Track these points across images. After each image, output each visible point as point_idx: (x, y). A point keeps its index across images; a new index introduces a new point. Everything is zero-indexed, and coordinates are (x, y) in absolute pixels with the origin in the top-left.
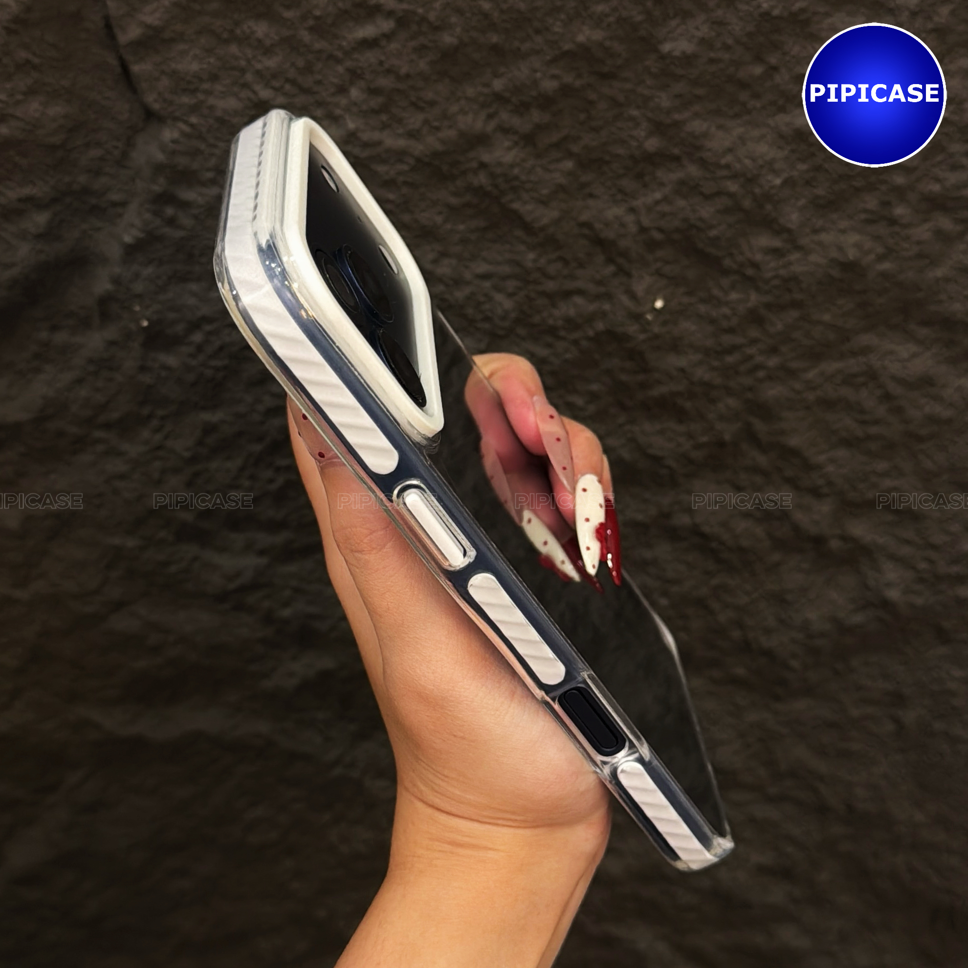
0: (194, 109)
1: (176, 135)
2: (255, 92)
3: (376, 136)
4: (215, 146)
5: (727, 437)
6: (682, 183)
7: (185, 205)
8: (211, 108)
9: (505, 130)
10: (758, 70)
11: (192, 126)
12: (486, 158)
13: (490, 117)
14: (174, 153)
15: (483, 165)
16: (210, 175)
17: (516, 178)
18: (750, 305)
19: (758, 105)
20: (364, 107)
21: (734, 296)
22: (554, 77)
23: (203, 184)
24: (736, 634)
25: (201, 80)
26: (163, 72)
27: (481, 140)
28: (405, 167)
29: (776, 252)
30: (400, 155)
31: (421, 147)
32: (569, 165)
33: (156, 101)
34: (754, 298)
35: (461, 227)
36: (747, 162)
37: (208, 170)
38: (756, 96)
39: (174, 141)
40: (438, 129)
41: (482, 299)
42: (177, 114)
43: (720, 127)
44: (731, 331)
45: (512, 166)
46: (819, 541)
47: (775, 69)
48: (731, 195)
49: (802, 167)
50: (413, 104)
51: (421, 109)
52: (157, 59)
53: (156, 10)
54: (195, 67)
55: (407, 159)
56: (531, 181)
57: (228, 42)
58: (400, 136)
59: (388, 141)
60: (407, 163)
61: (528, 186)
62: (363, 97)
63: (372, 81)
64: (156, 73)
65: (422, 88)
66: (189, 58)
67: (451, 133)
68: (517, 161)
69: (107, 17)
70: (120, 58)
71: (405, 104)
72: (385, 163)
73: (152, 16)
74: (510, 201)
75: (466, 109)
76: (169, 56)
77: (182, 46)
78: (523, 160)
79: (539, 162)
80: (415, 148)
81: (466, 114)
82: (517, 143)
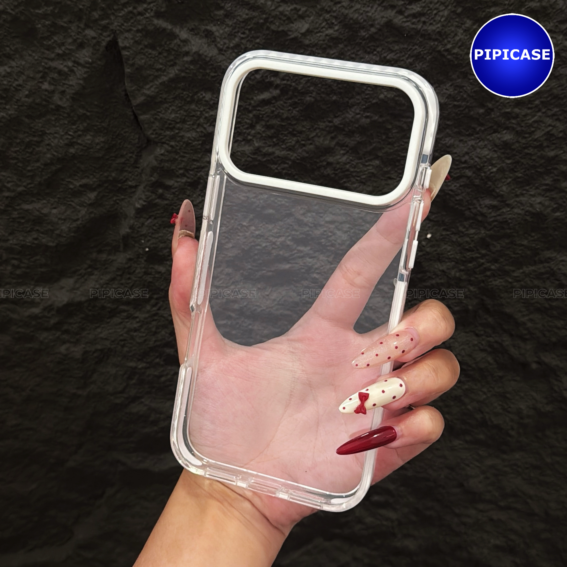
0: (173, 138)
1: (163, 151)
2: (205, 128)
3: (271, 150)
4: (184, 157)
7: (167, 188)
8: (182, 137)
9: (342, 145)
11: (172, 146)
12: (331, 159)
13: (333, 138)
14: (162, 161)
15: (329, 164)
16: (181, 172)
17: (348, 170)
18: (481, 236)
19: (483, 129)
20: (264, 135)
21: (472, 231)
22: (367, 117)
23: (178, 177)
25: (177, 123)
26: (156, 119)
27: (328, 151)
29: (495, 208)
30: (284, 160)
31: (295, 155)
32: (377, 162)
33: (152, 134)
34: (483, 232)
36: (477, 159)
37: (180, 169)
38: (481, 124)
39: (162, 155)
40: (304, 145)
42: (163, 140)
43: (461, 141)
44: (471, 250)
45: (345, 164)
48: (468, 178)
49: (509, 162)
50: (290, 133)
51: (294, 135)
52: (153, 112)
53: (152, 86)
54: (173, 116)
55: (287, 162)
56: (356, 171)
57: (190, 103)
58: (283, 149)
59: (277, 153)
60: (288, 164)
61: (354, 174)
62: (263, 130)
63: (268, 121)
64: (152, 120)
65: (295, 124)
66: (169, 111)
67: (312, 147)
68: (348, 161)
69: (125, 90)
70: (133, 111)
71: (286, 133)
72: (276, 164)
73: (150, 90)
74: (345, 182)
75: (319, 134)
76: (159, 110)
77: (166, 105)
78: (351, 160)
79: (360, 161)
80: (292, 156)
81: (319, 137)
82: (348, 152)
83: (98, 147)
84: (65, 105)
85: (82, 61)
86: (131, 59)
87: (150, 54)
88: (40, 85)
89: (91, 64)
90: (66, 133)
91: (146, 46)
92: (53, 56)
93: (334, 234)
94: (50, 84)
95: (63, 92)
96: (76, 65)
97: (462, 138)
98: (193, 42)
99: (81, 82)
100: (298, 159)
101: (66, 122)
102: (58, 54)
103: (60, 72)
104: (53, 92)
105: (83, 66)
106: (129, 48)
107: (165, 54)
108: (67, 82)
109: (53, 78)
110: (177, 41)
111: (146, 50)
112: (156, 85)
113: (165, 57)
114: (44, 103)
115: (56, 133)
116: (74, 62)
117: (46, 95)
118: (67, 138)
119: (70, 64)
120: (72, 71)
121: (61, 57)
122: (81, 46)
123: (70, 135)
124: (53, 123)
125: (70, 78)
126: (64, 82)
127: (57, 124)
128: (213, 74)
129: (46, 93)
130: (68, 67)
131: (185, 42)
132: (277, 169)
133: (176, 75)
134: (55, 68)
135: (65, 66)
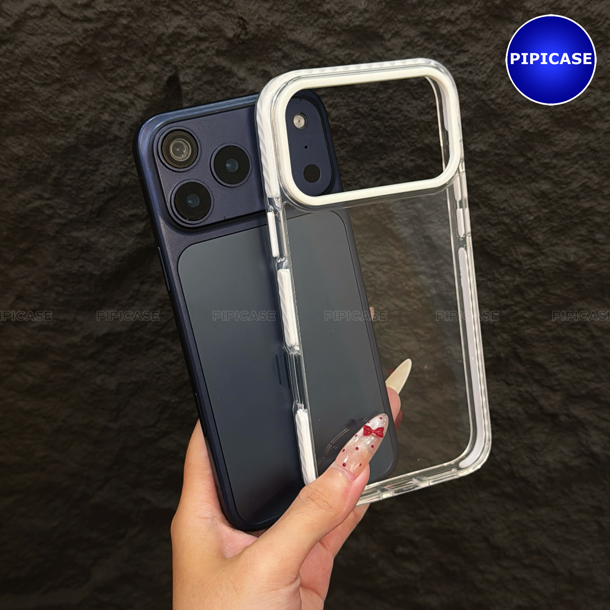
5: (502, 355)
10: (521, 160)
17: (391, 211)
18: (516, 283)
19: (521, 178)
21: (507, 278)
22: (412, 160)
24: (506, 468)
29: (530, 256)
34: (518, 280)
35: (360, 236)
38: (520, 173)
41: (370, 274)
43: (501, 189)
44: (506, 297)
46: (554, 416)
47: (531, 160)
48: (505, 224)
49: (546, 211)
56: (398, 213)
61: (397, 216)
74: (387, 224)
81: (364, 178)
84: (122, 136)
85: (142, 94)
86: (190, 94)
88: (101, 115)
89: (151, 97)
90: (122, 163)
91: (206, 83)
92: (115, 88)
93: (374, 275)
94: (111, 115)
95: (122, 123)
96: (136, 98)
97: (501, 186)
98: (250, 81)
99: (140, 114)
101: (122, 152)
102: (121, 87)
103: (121, 104)
104: (111, 123)
105: (144, 99)
106: (189, 83)
107: (223, 91)
108: (127, 114)
109: (114, 110)
110: (235, 79)
111: (205, 86)
113: (223, 94)
114: (102, 133)
115: (111, 163)
116: (136, 95)
117: (104, 125)
118: (121, 169)
119: (131, 96)
120: (132, 103)
121: (124, 89)
122: (143, 79)
123: (125, 165)
124: (110, 152)
125: (130, 110)
126: (123, 113)
127: (114, 154)
129: (106, 123)
130: (129, 100)
131: (243, 80)
134: (116, 100)
135: (126, 98)
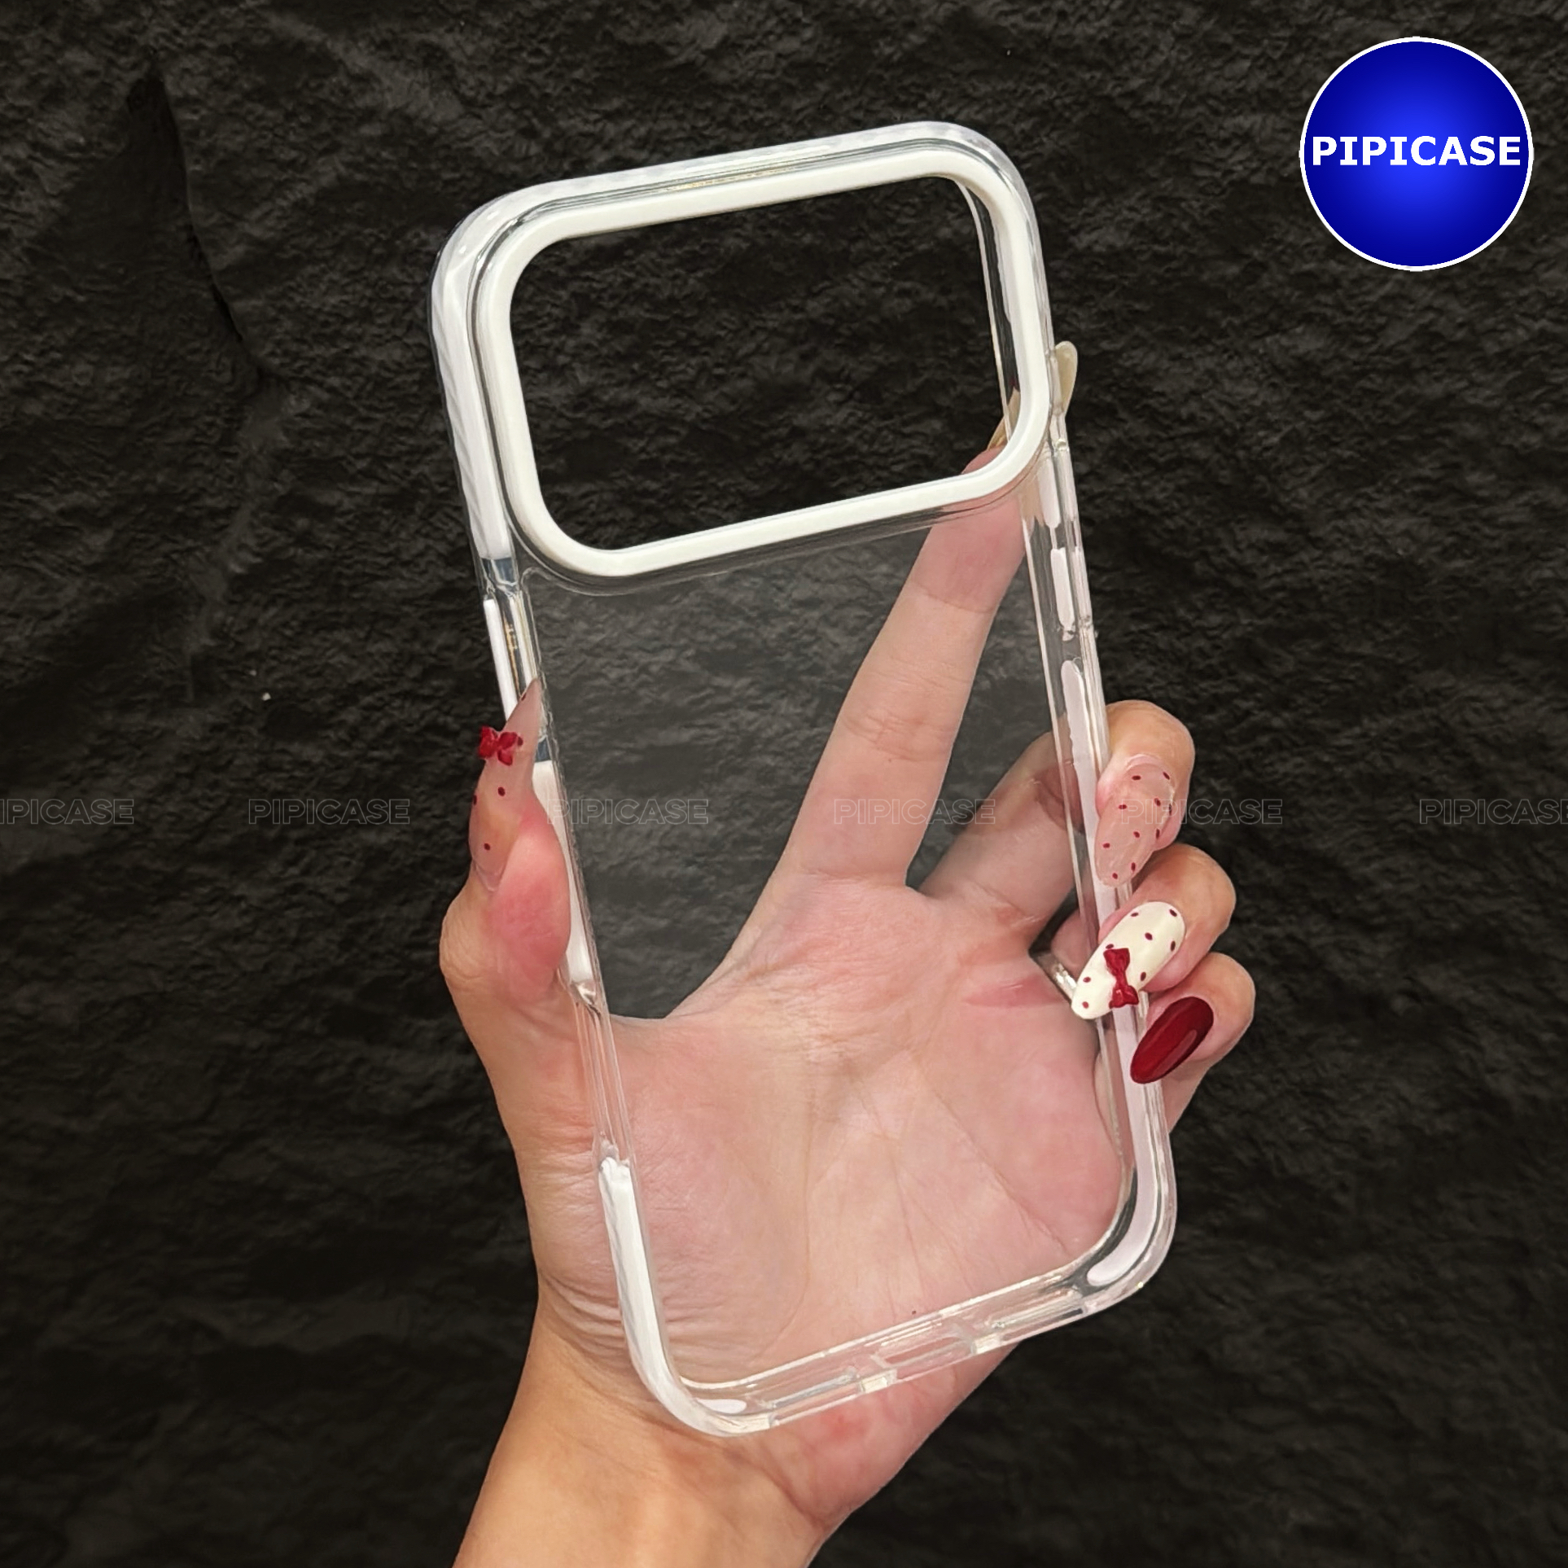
0: (335, 365)
1: (306, 405)
3: (625, 395)
4: (370, 420)
6: (1118, 445)
7: (323, 513)
8: (362, 361)
9: (831, 378)
11: (331, 390)
12: (801, 420)
13: (805, 357)
14: (303, 434)
15: (798, 433)
16: (362, 464)
17: (852, 450)
19: (1238, 321)
20: (604, 351)
22: (905, 292)
23: (353, 480)
25: (346, 321)
26: (282, 310)
27: (794, 394)
28: (672, 440)
29: (1279, 550)
30: (665, 423)
31: (699, 409)
32: (937, 425)
33: (273, 354)
36: (1223, 411)
37: (358, 456)
39: (305, 415)
40: (721, 379)
42: (307, 372)
43: (1176, 358)
45: (844, 432)
47: (1261, 265)
48: (1200, 463)
49: (1314, 415)
50: (680, 344)
51: (694, 351)
52: (273, 290)
53: (267, 214)
54: (333, 300)
55: (675, 428)
56: (875, 453)
57: (382, 260)
58: (663, 392)
59: (644, 402)
60: (677, 434)
61: (870, 461)
62: (599, 336)
63: (615, 310)
64: (272, 313)
65: (694, 319)
66: (323, 287)
67: (745, 384)
68: (852, 421)
69: (189, 228)
70: (213, 289)
71: (669, 343)
72: (640, 435)
73: (260, 225)
74: (844, 485)
75: (766, 345)
76: (292, 284)
77: (310, 270)
78: (862, 421)
79: (887, 423)
80: (688, 411)
82: (850, 397)
83: (113, 396)
84: (9, 276)
85: (55, 143)
86: (203, 133)
87: (260, 118)
89: (82, 149)
90: (16, 357)
91: (249, 96)
95: (3, 237)
96: (38, 154)
97: (1179, 350)
98: (386, 82)
99: (56, 204)
100: (705, 421)
101: (14, 325)
105: (62, 158)
106: (197, 101)
107: (305, 119)
108: (12, 206)
110: (339, 78)
111: (249, 105)
112: (282, 208)
113: (306, 126)
116: (35, 145)
118: (18, 373)
119: (22, 152)
120: (27, 172)
122: (53, 96)
123: (26, 362)
125: (23, 193)
126: (4, 204)
128: (447, 176)
130: (15, 160)
131: (365, 79)
132: (643, 450)
133: (339, 178)
135: (7, 158)
